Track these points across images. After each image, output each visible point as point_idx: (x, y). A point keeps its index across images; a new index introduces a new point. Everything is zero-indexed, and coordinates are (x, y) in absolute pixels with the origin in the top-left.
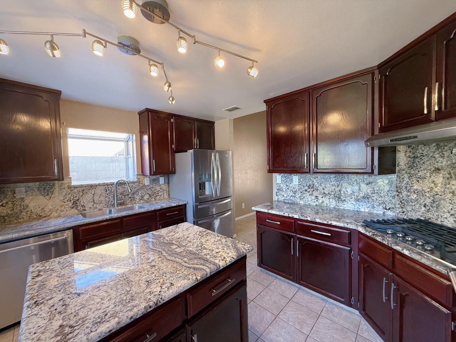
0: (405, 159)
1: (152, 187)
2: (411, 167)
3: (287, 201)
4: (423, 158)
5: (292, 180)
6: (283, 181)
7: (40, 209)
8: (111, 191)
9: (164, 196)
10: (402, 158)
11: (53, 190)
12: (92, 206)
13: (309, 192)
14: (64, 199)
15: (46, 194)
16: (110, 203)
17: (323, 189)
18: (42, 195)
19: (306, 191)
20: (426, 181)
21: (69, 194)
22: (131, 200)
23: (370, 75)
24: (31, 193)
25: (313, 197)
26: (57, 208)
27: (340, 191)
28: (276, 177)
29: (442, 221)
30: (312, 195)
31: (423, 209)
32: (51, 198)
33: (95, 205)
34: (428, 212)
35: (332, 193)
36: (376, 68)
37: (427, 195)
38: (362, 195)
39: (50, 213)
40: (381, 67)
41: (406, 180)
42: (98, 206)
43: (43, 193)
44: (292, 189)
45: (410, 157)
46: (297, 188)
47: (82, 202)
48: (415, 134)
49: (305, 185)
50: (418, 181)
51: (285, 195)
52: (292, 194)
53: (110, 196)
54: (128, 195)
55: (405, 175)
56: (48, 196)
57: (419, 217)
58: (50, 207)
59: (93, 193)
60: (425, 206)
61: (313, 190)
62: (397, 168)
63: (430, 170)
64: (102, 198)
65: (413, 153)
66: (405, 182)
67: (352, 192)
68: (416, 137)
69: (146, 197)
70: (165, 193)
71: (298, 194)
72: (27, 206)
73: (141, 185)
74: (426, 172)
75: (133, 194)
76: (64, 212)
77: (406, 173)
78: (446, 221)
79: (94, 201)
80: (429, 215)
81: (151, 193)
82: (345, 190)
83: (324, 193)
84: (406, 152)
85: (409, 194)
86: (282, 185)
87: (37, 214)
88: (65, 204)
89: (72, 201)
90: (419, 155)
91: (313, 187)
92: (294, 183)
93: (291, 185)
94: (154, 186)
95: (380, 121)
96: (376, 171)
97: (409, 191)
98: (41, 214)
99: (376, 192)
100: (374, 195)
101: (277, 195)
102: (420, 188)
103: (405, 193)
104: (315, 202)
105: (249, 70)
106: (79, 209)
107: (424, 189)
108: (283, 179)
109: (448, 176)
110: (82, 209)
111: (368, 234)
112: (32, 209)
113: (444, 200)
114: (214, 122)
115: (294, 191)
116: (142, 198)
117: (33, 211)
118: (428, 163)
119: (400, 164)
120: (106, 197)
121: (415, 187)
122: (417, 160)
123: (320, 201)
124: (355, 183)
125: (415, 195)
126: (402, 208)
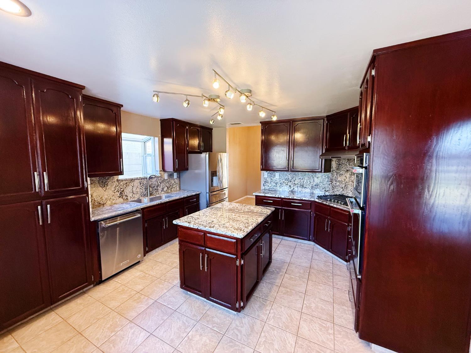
0: (335, 165)
1: (169, 181)
2: (337, 169)
3: (271, 189)
4: (342, 165)
5: (275, 175)
6: (269, 176)
7: (100, 198)
8: (144, 183)
9: (176, 188)
10: (334, 164)
11: (107, 182)
12: (132, 196)
13: (285, 183)
14: (114, 190)
15: (103, 186)
16: (143, 194)
17: (294, 181)
18: (101, 187)
19: (284, 182)
20: (343, 176)
21: (117, 186)
22: (156, 191)
23: (323, 120)
24: (94, 185)
25: (288, 186)
26: (110, 197)
27: (303, 182)
28: (264, 173)
29: (348, 194)
30: (287, 185)
31: (341, 189)
32: (106, 189)
33: (134, 195)
34: (343, 191)
35: (299, 183)
36: (325, 117)
37: (343, 183)
38: (315, 184)
39: (106, 201)
40: (328, 117)
41: (335, 175)
42: (135, 196)
43: (101, 185)
44: (275, 181)
45: (337, 164)
46: (278, 180)
47: (125, 193)
48: (340, 156)
49: (283, 179)
50: (340, 176)
51: (270, 186)
52: (274, 184)
53: (143, 187)
54: (154, 187)
55: (335, 173)
57: (340, 194)
58: (106, 197)
59: (132, 186)
60: (342, 188)
61: (288, 181)
62: (332, 170)
63: (345, 171)
64: (138, 190)
65: (339, 162)
66: (335, 177)
67: (310, 182)
68: (340, 157)
69: (166, 189)
70: (177, 186)
71: (279, 185)
73: (162, 179)
74: (343, 171)
75: (157, 187)
76: (115, 200)
77: (335, 172)
79: (133, 192)
80: (343, 192)
81: (168, 186)
82: (306, 182)
83: (295, 183)
84: (336, 161)
85: (336, 182)
86: (267, 179)
87: (98, 201)
88: (115, 194)
89: (120, 192)
90: (341, 163)
91: (288, 180)
92: (276, 177)
93: (274, 179)
94: (170, 180)
95: (326, 145)
96: (323, 171)
97: (336, 181)
98: (100, 202)
99: (321, 182)
100: (320, 184)
101: (264, 186)
102: (340, 180)
103: (335, 182)
104: (289, 189)
105: (272, 117)
106: (124, 198)
107: (342, 180)
108: (268, 175)
109: (351, 174)
110: (125, 198)
111: (320, 202)
112: (95, 198)
113: (349, 185)
114: (212, 129)
115: (276, 182)
116: (163, 189)
117: (95, 200)
118: (344, 167)
119: (333, 167)
120: (140, 189)
121: (338, 179)
122: (340, 166)
123: (292, 188)
124: (312, 177)
125: (338, 183)
126: (333, 190)
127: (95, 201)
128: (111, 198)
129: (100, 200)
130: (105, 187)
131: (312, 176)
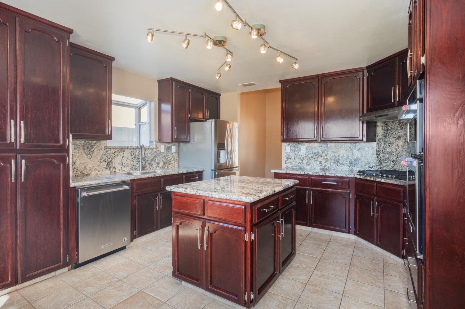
0: (382, 131)
1: (166, 155)
2: (385, 137)
3: (295, 167)
4: (392, 130)
5: (300, 149)
6: (292, 150)
7: (83, 167)
8: (135, 155)
9: (175, 165)
10: (380, 131)
11: (93, 149)
12: (120, 169)
13: (314, 158)
14: (101, 159)
15: (88, 153)
16: (134, 167)
17: (326, 155)
18: (85, 154)
19: (312, 157)
20: (393, 145)
21: (104, 155)
22: (150, 166)
23: (362, 72)
24: (78, 151)
25: (318, 163)
26: (95, 167)
27: (339, 156)
28: (285, 147)
29: (402, 169)
30: (317, 161)
31: (392, 163)
32: (91, 157)
33: (123, 168)
34: (395, 165)
35: (333, 158)
36: (365, 68)
37: (394, 154)
38: (354, 158)
39: (90, 171)
40: (369, 68)
41: (383, 145)
42: (125, 169)
43: (86, 152)
44: (300, 156)
45: (384, 130)
46: (305, 155)
47: (113, 164)
48: (387, 113)
49: (311, 153)
50: (389, 146)
51: (294, 163)
52: (300, 161)
53: (134, 160)
54: (148, 160)
55: (382, 143)
56: (90, 155)
57: (390, 169)
58: (91, 166)
59: (122, 156)
60: (393, 162)
61: (317, 156)
62: (377, 138)
63: (396, 138)
64: (129, 162)
65: (387, 127)
66: (382, 147)
67: (347, 157)
68: (387, 115)
69: (161, 164)
70: (176, 162)
71: (305, 161)
72: (74, 163)
73: (158, 152)
74: (393, 139)
75: (152, 160)
76: (101, 172)
77: (382, 141)
78: (403, 168)
79: (122, 164)
80: (395, 167)
81: (165, 161)
82: (343, 156)
83: (327, 159)
84: (382, 126)
85: (384, 155)
86: (290, 154)
87: (81, 171)
88: (102, 164)
89: (107, 162)
90: (390, 128)
91: (318, 155)
92: (302, 151)
93: (299, 154)
94: (168, 154)
95: (368, 104)
96: (365, 139)
97: (384, 153)
98: (84, 172)
99: (364, 155)
100: (362, 158)
101: (286, 163)
102: (390, 150)
103: (382, 154)
104: (319, 166)
106: (111, 170)
107: (393, 150)
108: (292, 148)
109: (404, 141)
110: (113, 170)
112: (78, 166)
113: (402, 156)
114: (219, 95)
115: (301, 158)
116: (158, 164)
117: (78, 168)
118: (394, 133)
119: (379, 135)
120: (131, 161)
121: (387, 150)
122: (389, 132)
123: (324, 166)
124: (350, 149)
125: (388, 156)
126: (380, 165)
127: (77, 170)
128: (96, 169)
129: (84, 169)
130: (90, 154)
131: (351, 147)
